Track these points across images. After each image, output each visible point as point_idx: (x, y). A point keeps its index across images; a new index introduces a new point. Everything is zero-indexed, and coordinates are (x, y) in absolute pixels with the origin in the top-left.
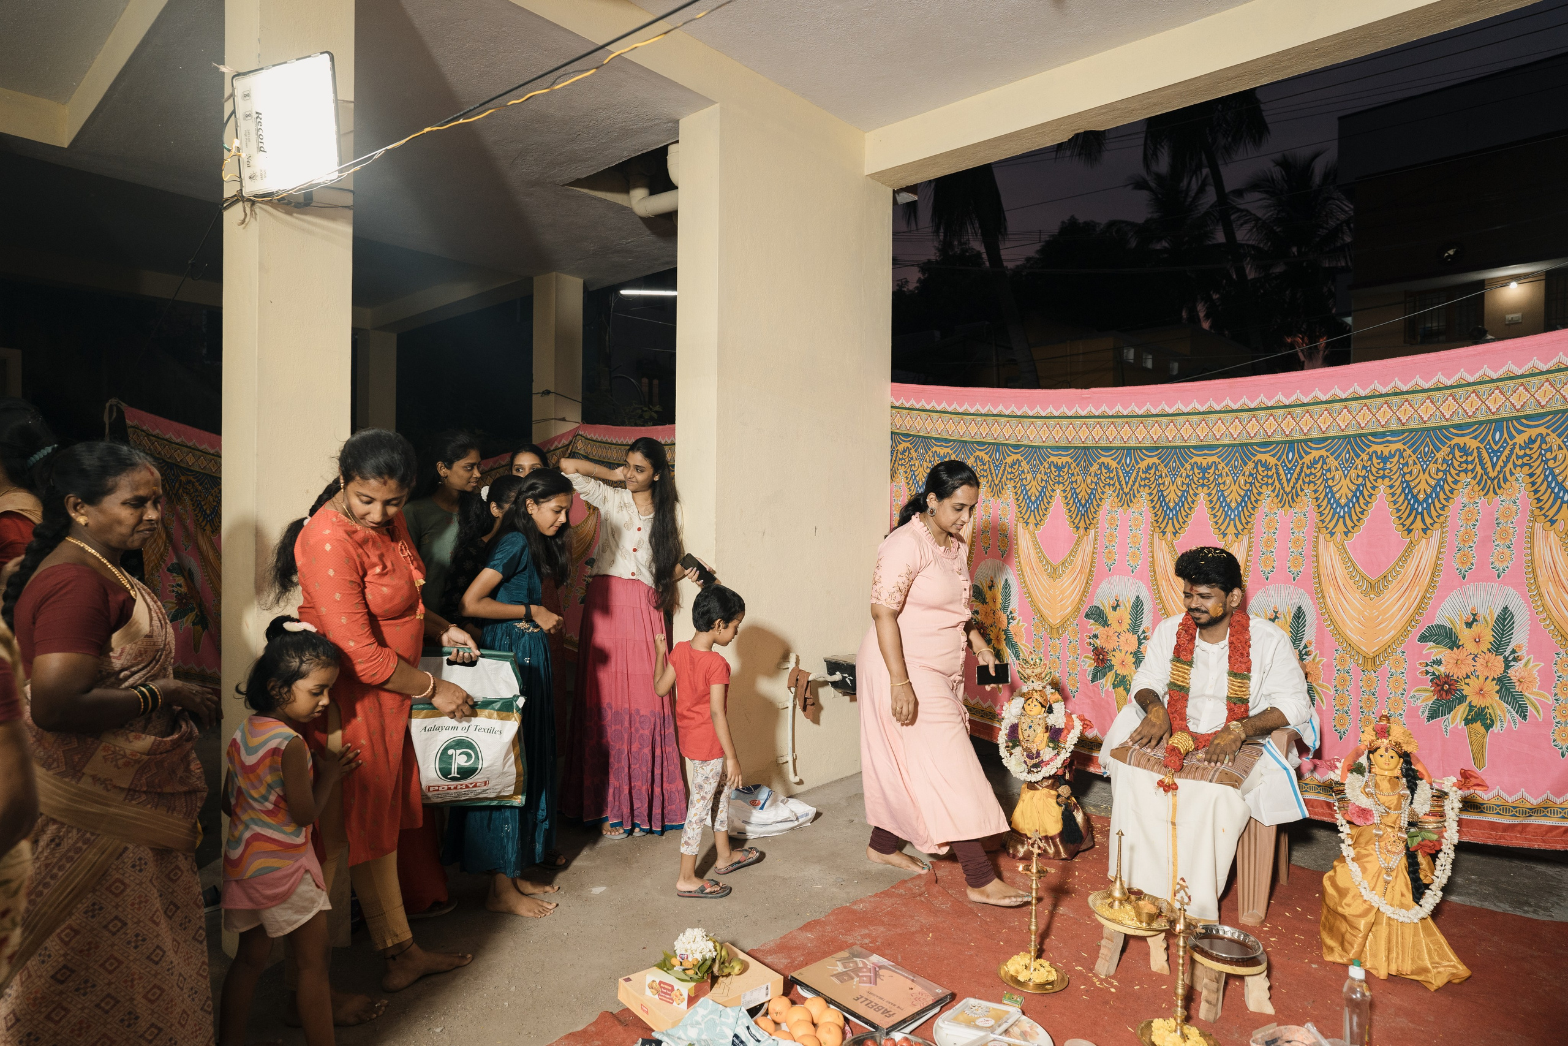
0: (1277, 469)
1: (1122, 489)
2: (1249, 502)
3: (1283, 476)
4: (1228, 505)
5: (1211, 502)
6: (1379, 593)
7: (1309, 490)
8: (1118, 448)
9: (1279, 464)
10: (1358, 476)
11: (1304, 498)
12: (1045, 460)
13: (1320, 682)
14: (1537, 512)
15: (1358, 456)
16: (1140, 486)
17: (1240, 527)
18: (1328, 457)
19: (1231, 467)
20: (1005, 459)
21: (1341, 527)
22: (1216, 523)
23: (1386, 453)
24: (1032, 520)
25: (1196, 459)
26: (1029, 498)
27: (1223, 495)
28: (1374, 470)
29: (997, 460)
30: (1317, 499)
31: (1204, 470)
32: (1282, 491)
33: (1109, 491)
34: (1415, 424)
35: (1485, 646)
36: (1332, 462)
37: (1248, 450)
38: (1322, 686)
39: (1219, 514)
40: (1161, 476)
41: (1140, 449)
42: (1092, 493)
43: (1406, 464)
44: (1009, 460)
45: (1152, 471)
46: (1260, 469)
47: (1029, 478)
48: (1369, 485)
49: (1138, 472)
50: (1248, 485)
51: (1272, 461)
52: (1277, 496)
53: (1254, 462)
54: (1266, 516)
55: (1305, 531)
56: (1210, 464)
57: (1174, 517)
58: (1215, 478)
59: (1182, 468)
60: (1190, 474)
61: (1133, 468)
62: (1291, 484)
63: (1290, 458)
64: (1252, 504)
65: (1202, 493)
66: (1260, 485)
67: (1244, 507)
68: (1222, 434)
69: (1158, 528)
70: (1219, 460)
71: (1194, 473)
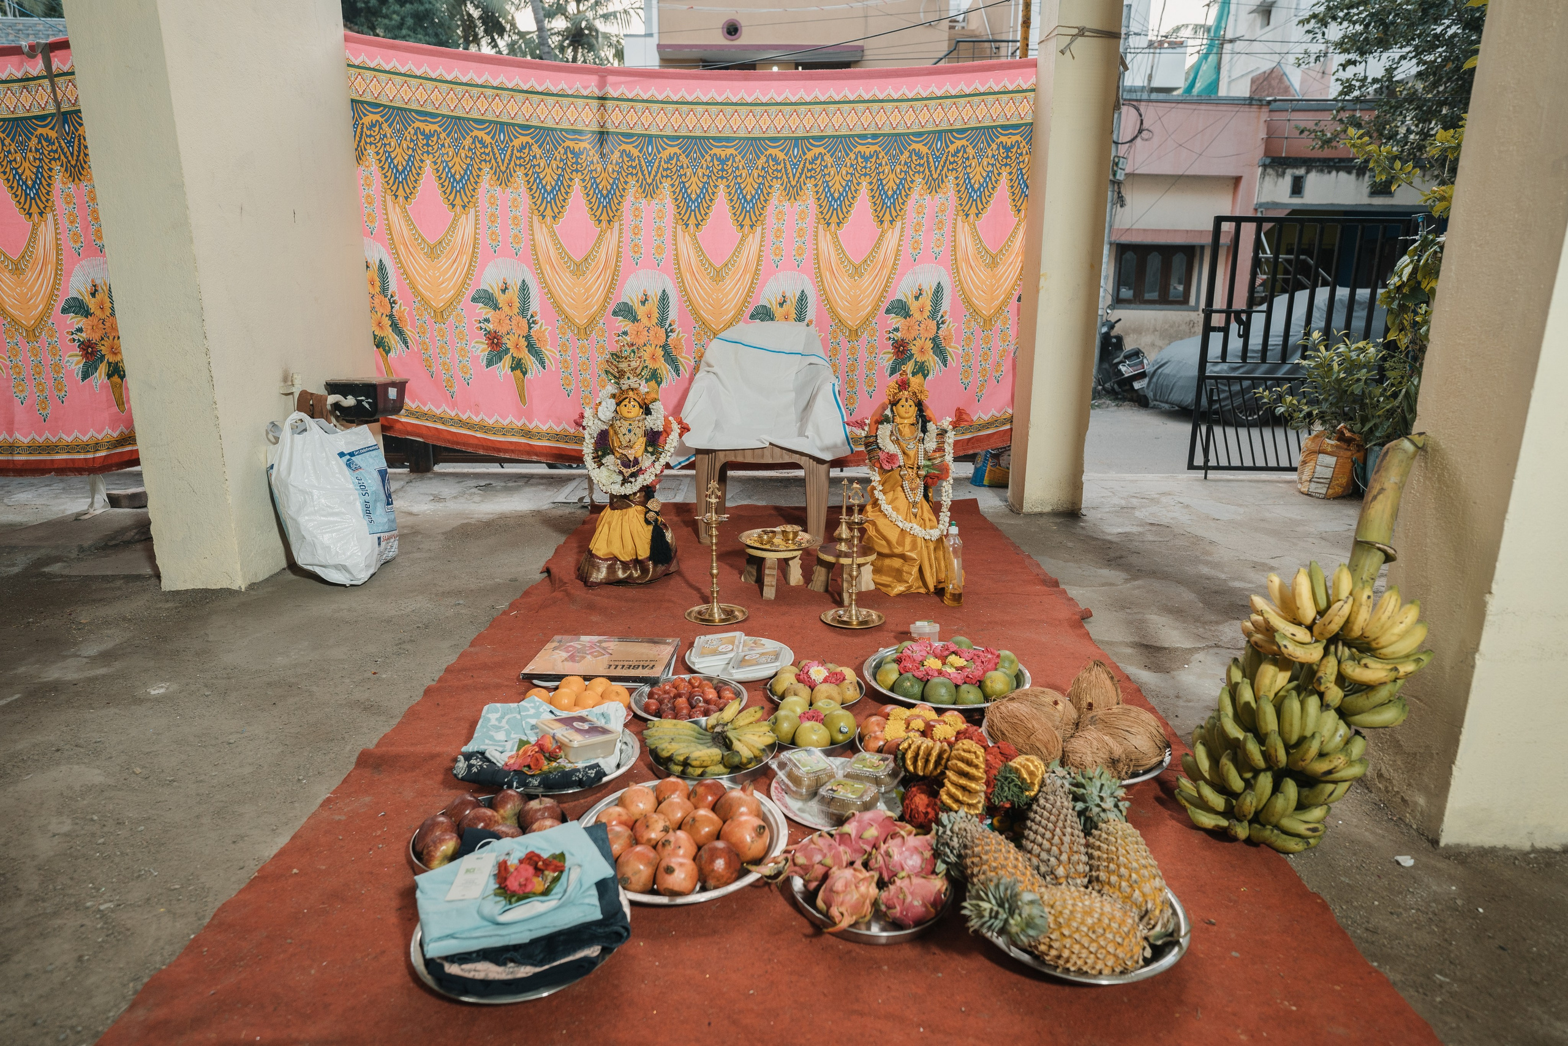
0: (785, 164)
1: (645, 180)
2: (762, 195)
3: (790, 170)
4: (744, 197)
5: (730, 193)
6: (861, 276)
7: (810, 184)
8: (639, 135)
9: (786, 159)
10: (847, 173)
11: (806, 192)
12: (559, 144)
14: (960, 208)
15: (847, 155)
16: (663, 176)
17: (754, 219)
18: (825, 154)
19: (746, 160)
21: (834, 219)
22: (734, 215)
23: (867, 154)
24: (549, 213)
25: (716, 151)
26: (544, 187)
27: (740, 187)
28: (859, 168)
29: (502, 142)
30: (817, 192)
31: (723, 161)
32: (788, 185)
33: (632, 181)
34: (887, 130)
35: (927, 314)
36: (828, 159)
37: (761, 144)
39: (737, 206)
40: (682, 167)
41: (661, 137)
42: (614, 182)
43: (880, 165)
44: (517, 143)
45: (674, 162)
46: (771, 163)
47: (542, 165)
48: (855, 181)
49: (660, 162)
50: (761, 178)
51: (781, 156)
52: (785, 189)
53: (766, 156)
54: (775, 208)
55: (808, 222)
56: (728, 157)
57: (696, 209)
58: (733, 170)
59: (703, 159)
60: (710, 166)
61: (655, 157)
62: (797, 179)
63: (795, 154)
64: (764, 197)
65: (722, 185)
66: (771, 178)
67: (757, 199)
68: (739, 127)
69: (681, 220)
70: (736, 152)
71: (714, 165)
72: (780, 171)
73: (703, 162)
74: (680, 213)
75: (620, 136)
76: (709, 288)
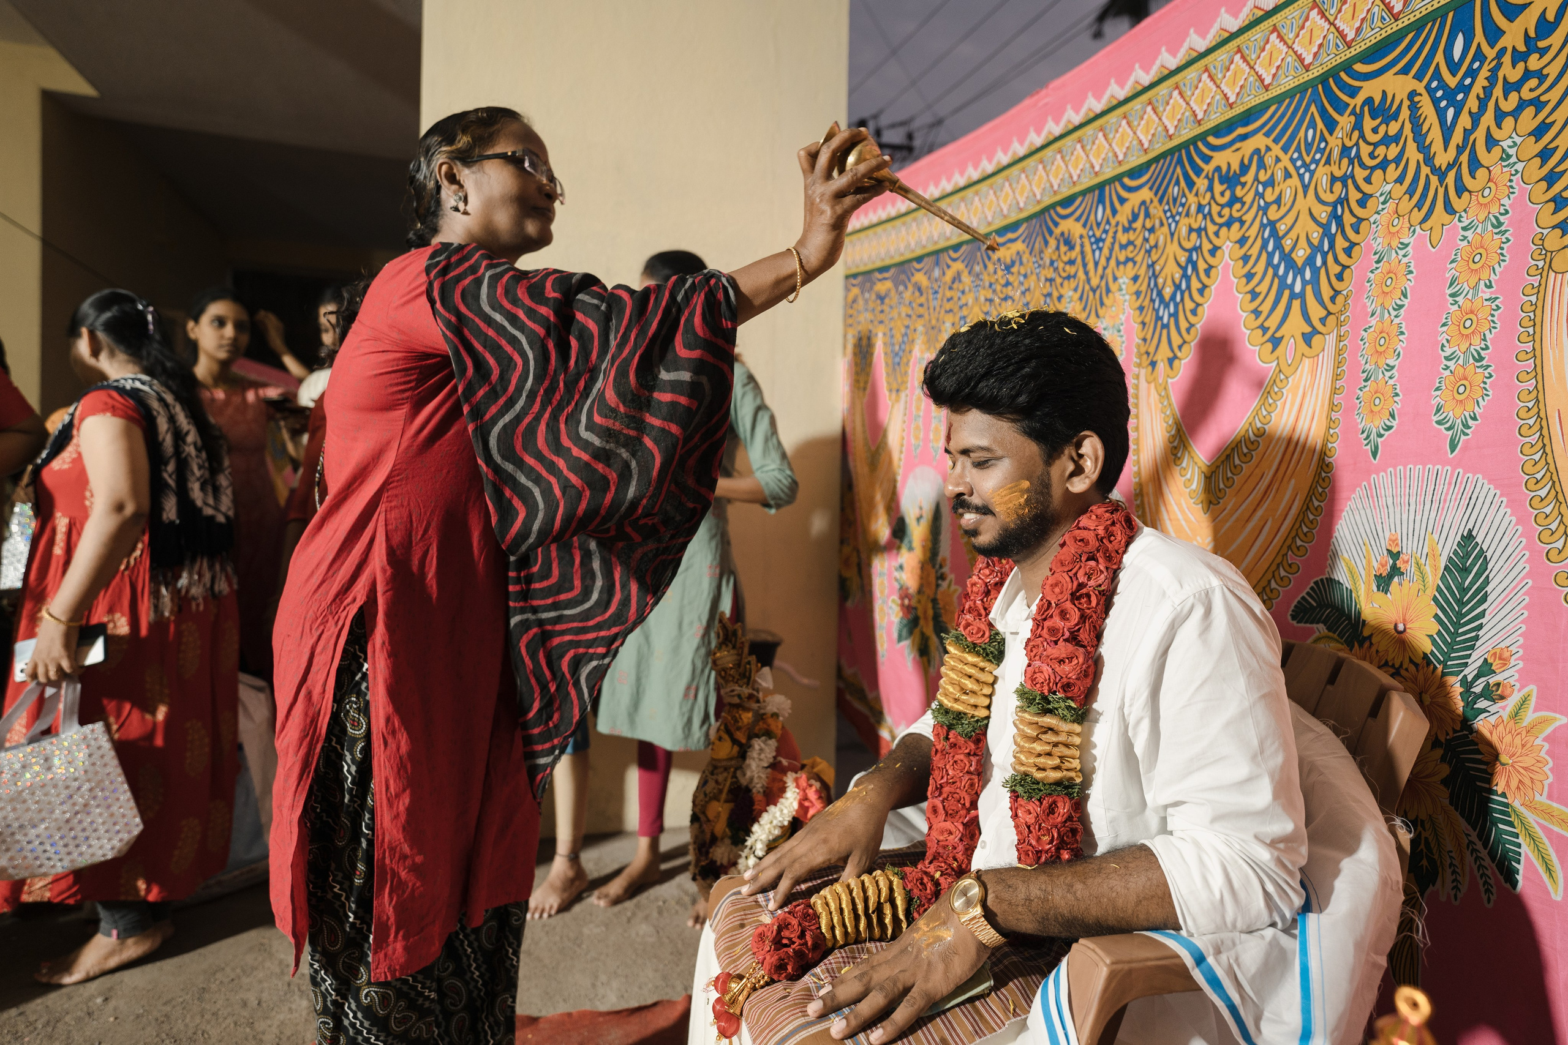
1: (1088, 280)
2: (1339, 234)
3: (1431, 121)
4: (1287, 258)
5: (1245, 258)
7: (1516, 135)
8: (1084, 193)
9: (1420, 87)
11: (1497, 169)
13: (1541, 798)
16: (1116, 264)
17: (1316, 312)
19: (1298, 149)
20: (944, 274)
22: (1257, 313)
25: (1221, 159)
27: (1275, 233)
29: (936, 281)
31: (1231, 180)
32: (1425, 170)
33: (1067, 291)
37: (1340, 82)
39: (1263, 288)
40: (1154, 228)
41: (1119, 178)
44: (949, 276)
45: (1138, 225)
46: (1368, 124)
49: (1115, 233)
50: (1338, 186)
51: (1402, 87)
52: (1411, 190)
53: (1353, 113)
54: (1378, 262)
55: (1493, 277)
56: (1246, 162)
57: (1172, 320)
58: (1257, 192)
59: (1191, 192)
60: (1204, 202)
61: (1107, 227)
62: (1457, 138)
63: (1456, 57)
64: (1346, 238)
65: (1228, 243)
66: (1368, 171)
67: (1327, 252)
68: (1278, 67)
69: (1145, 356)
70: (1269, 141)
71: (1213, 197)
72: (1396, 139)
73: (1192, 199)
74: (1145, 340)
75: (1059, 209)
76: (1187, 520)
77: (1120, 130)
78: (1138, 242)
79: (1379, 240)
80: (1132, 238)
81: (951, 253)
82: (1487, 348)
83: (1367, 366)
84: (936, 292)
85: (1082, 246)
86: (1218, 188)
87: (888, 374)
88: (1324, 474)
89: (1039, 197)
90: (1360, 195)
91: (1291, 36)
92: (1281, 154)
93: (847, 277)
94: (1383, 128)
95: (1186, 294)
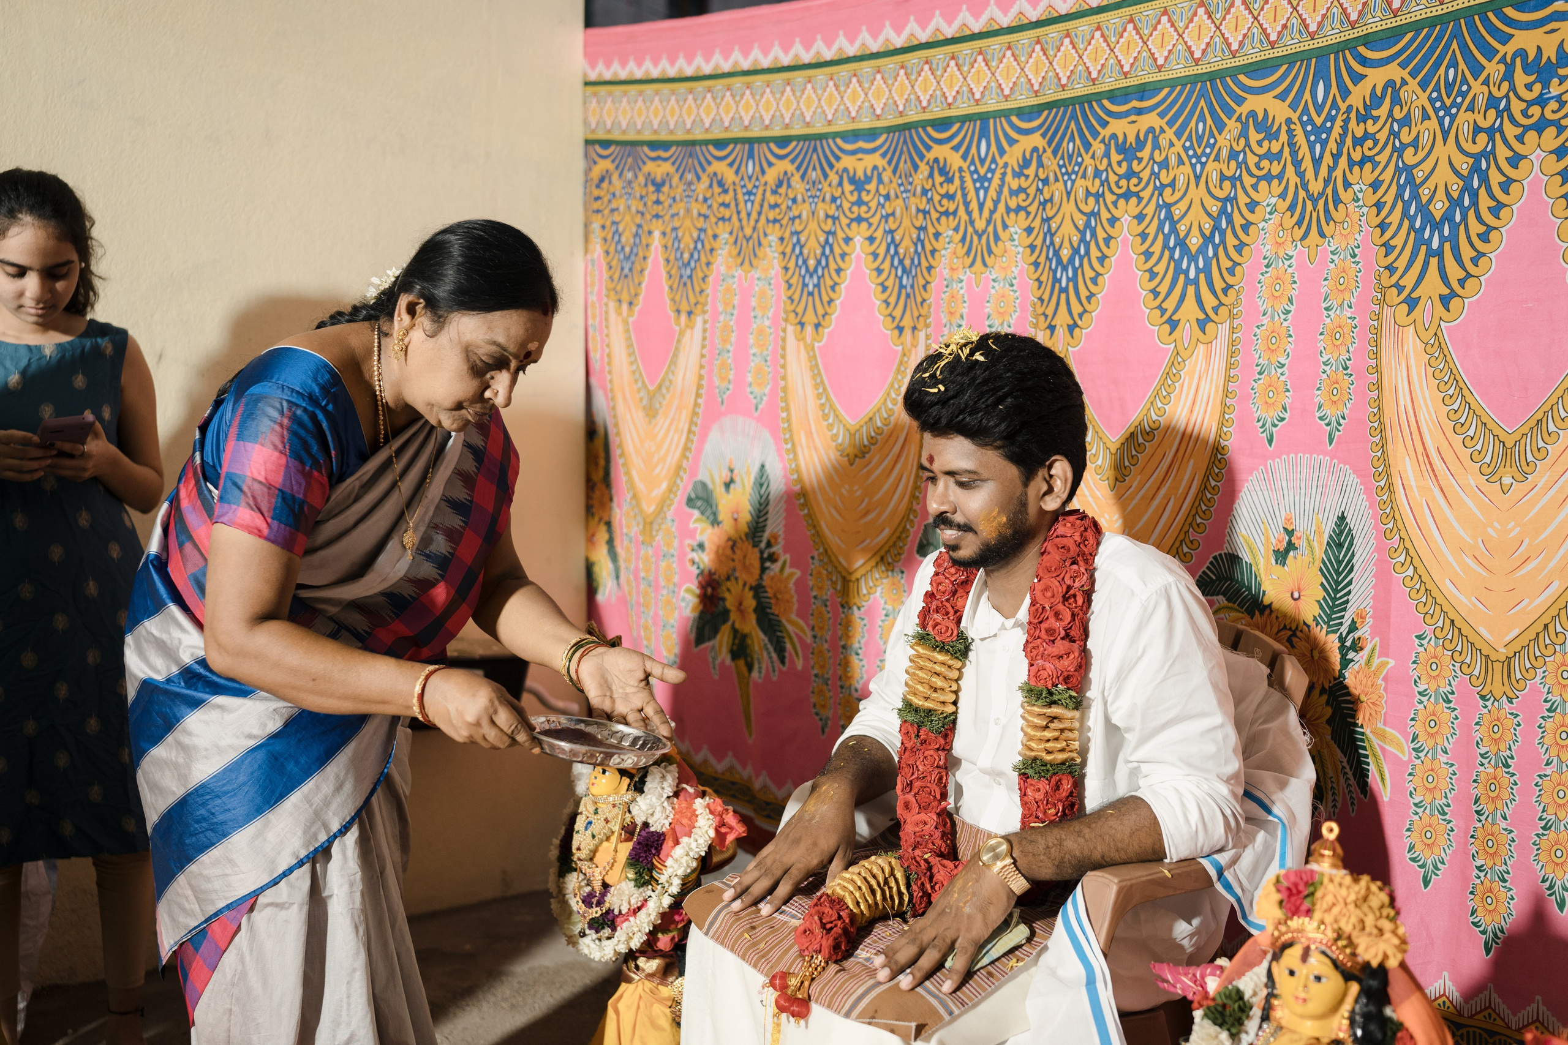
0: (1290, 133)
1: (973, 222)
2: (1230, 231)
3: (1304, 151)
4: (1182, 243)
5: (1144, 236)
6: (1525, 471)
7: (1360, 184)
8: (965, 119)
9: (1295, 117)
10: (1477, 130)
11: (1351, 207)
12: (831, 166)
13: (1380, 725)
16: (1008, 210)
17: (1209, 300)
18: (1404, 82)
19: (1189, 138)
20: (763, 172)
21: (1437, 283)
22: (1154, 293)
24: (810, 318)
25: (1118, 127)
27: (1170, 216)
28: (1517, 108)
29: (750, 178)
30: (1379, 206)
31: (1128, 151)
32: (1302, 193)
33: (946, 228)
36: (1415, 96)
37: (1226, 87)
38: (1382, 736)
39: (1161, 269)
40: (1046, 181)
41: (1006, 114)
42: (918, 238)
44: (771, 176)
45: (1031, 171)
46: (1254, 136)
47: (804, 214)
48: (1502, 153)
49: (1004, 174)
50: (1227, 184)
51: (1280, 111)
52: (1292, 208)
53: (1239, 119)
54: (1267, 266)
55: (1353, 300)
56: (1142, 137)
57: (1071, 284)
58: (1153, 173)
59: (1087, 152)
60: (1102, 167)
61: (993, 166)
62: (1324, 172)
63: (1320, 99)
64: (1236, 236)
65: (1126, 216)
66: (1254, 180)
67: (1219, 245)
68: (1170, 51)
69: (1042, 318)
70: (1163, 123)
71: (1110, 164)
72: (1278, 157)
73: (1088, 160)
74: (1041, 299)
75: (929, 129)
76: (1093, 496)
77: (1005, 60)
78: (1032, 191)
79: (1268, 247)
80: (1024, 185)
81: (772, 145)
82: (1349, 360)
83: (1261, 361)
84: (749, 193)
85: (962, 178)
86: (1115, 157)
87: (671, 288)
88: (1219, 456)
89: (901, 108)
90: (1249, 200)
91: (1181, 24)
92: (1175, 140)
93: (588, 142)
94: (1266, 144)
95: (1086, 260)
